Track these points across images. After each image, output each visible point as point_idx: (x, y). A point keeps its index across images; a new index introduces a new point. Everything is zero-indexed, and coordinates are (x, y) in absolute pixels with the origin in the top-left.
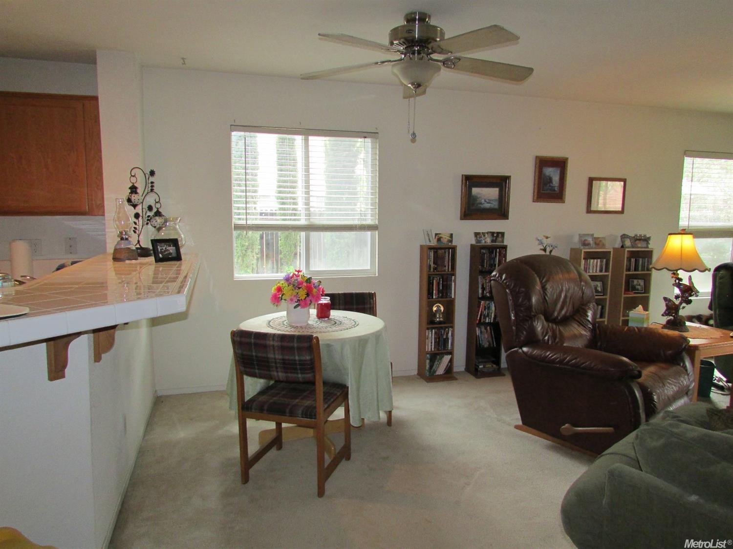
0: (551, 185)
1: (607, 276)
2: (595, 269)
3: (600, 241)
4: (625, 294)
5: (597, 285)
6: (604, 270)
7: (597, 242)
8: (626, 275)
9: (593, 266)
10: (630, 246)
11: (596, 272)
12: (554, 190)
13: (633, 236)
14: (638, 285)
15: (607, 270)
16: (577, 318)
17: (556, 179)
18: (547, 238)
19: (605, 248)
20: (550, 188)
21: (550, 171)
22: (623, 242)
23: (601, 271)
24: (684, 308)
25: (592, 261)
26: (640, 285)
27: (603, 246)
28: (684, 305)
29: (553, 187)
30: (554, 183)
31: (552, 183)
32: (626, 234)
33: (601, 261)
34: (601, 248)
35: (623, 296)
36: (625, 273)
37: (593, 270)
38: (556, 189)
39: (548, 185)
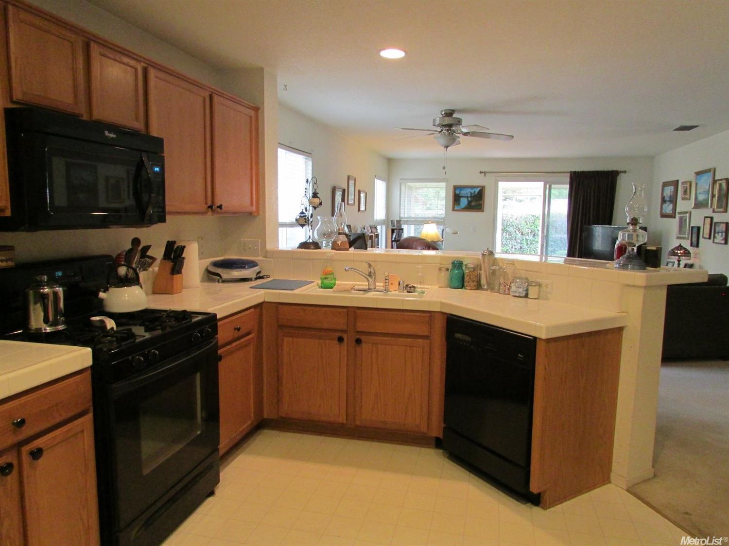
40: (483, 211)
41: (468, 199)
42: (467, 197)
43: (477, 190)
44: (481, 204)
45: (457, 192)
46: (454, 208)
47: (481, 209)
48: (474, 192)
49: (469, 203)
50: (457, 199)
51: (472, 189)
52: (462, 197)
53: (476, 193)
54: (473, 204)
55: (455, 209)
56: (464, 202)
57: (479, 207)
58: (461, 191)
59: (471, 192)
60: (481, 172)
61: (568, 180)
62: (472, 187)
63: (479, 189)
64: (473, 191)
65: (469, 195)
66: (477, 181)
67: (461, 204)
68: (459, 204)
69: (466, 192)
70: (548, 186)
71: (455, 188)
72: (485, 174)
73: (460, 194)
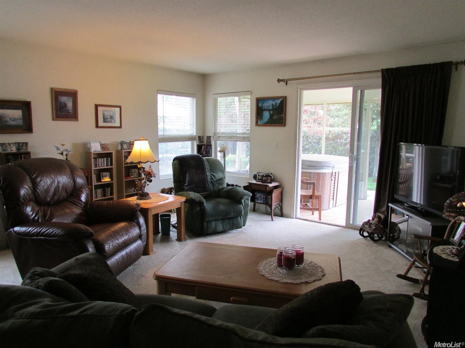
0: (66, 109)
1: (112, 168)
2: (103, 164)
3: (106, 146)
4: (125, 179)
5: (107, 175)
6: (109, 165)
7: (104, 147)
8: (125, 167)
9: (102, 163)
10: (127, 148)
11: (104, 166)
12: (70, 112)
13: (129, 142)
14: (135, 173)
15: (111, 165)
16: (70, 200)
17: (70, 105)
18: (63, 145)
19: (109, 151)
20: (65, 110)
21: (64, 99)
22: (122, 146)
23: (107, 165)
24: (148, 185)
25: (100, 159)
26: (136, 172)
27: (108, 149)
28: (148, 183)
29: (68, 110)
30: (68, 107)
31: (67, 107)
32: (123, 140)
33: (106, 159)
34: (107, 150)
35: (124, 180)
36: (124, 165)
37: (102, 164)
38: (71, 112)
39: (64, 109)
40: (285, 125)
41: (270, 113)
42: (269, 110)
43: (278, 102)
44: (282, 118)
45: (260, 105)
46: (257, 122)
47: (282, 123)
48: (276, 104)
49: (271, 116)
50: (259, 112)
51: (274, 101)
52: (265, 110)
53: (278, 105)
54: (275, 117)
55: (259, 123)
56: (266, 115)
57: (281, 121)
58: (263, 103)
59: (273, 105)
60: (279, 81)
62: (274, 99)
63: (281, 100)
64: (274, 103)
65: (271, 108)
66: (279, 91)
67: (264, 118)
68: (262, 118)
69: (268, 104)
70: (359, 91)
71: (258, 100)
72: (286, 82)
73: (262, 107)
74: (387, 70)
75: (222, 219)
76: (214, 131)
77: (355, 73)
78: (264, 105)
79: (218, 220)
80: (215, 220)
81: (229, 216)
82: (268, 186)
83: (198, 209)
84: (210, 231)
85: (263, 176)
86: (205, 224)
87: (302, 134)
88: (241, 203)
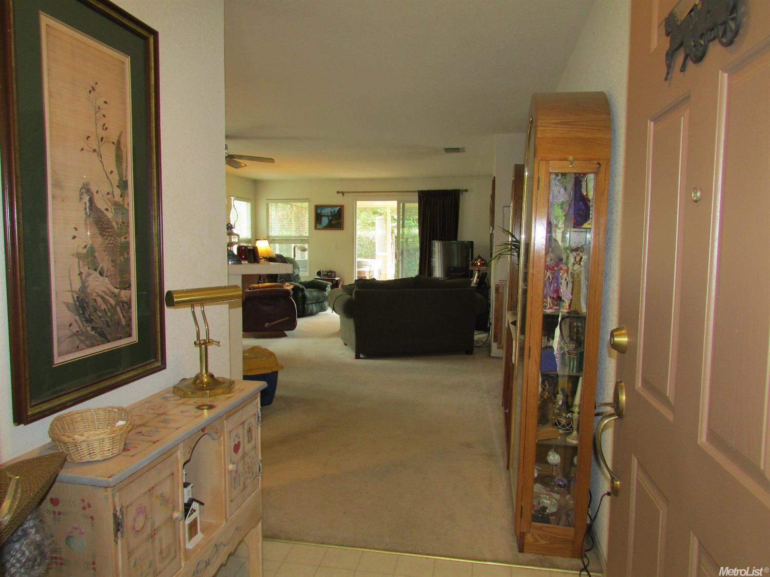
40: (343, 229)
41: (328, 218)
42: (328, 216)
43: (337, 209)
44: (341, 223)
45: (319, 211)
46: (316, 227)
47: (341, 227)
48: (334, 211)
49: (330, 221)
50: (318, 218)
51: (332, 208)
52: (323, 216)
53: (336, 212)
54: (333, 222)
55: (318, 227)
56: (325, 221)
57: (339, 226)
58: (321, 210)
60: (338, 192)
61: (417, 198)
62: (332, 206)
63: (338, 208)
64: (332, 211)
65: (330, 214)
66: (337, 200)
67: (322, 222)
68: (320, 223)
69: (327, 211)
70: (401, 204)
71: (317, 207)
72: (343, 193)
73: (321, 213)
74: (422, 191)
75: (315, 303)
76: (266, 234)
77: (400, 192)
78: (323, 211)
79: (313, 303)
80: (311, 304)
81: (319, 301)
82: (335, 280)
83: (301, 294)
84: (309, 312)
85: (328, 272)
86: (306, 306)
87: (357, 237)
88: (326, 291)
